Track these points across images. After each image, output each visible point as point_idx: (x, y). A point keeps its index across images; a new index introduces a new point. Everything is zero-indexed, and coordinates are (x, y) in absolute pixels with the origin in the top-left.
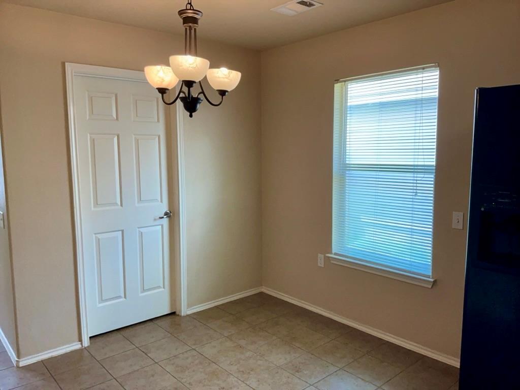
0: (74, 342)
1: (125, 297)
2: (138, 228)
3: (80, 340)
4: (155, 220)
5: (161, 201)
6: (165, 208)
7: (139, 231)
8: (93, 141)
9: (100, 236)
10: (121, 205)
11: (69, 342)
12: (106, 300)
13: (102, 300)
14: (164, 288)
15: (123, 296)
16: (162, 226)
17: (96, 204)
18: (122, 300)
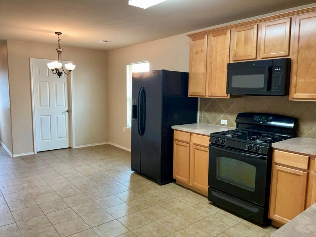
0: (32, 152)
1: (51, 139)
2: (57, 115)
3: (34, 151)
4: (63, 113)
5: (65, 106)
6: (67, 109)
7: (57, 117)
8: (40, 84)
9: (42, 117)
10: (50, 106)
11: (30, 151)
12: (44, 140)
13: (42, 140)
14: (66, 138)
15: (50, 139)
16: (66, 115)
17: (41, 105)
18: (49, 140)
